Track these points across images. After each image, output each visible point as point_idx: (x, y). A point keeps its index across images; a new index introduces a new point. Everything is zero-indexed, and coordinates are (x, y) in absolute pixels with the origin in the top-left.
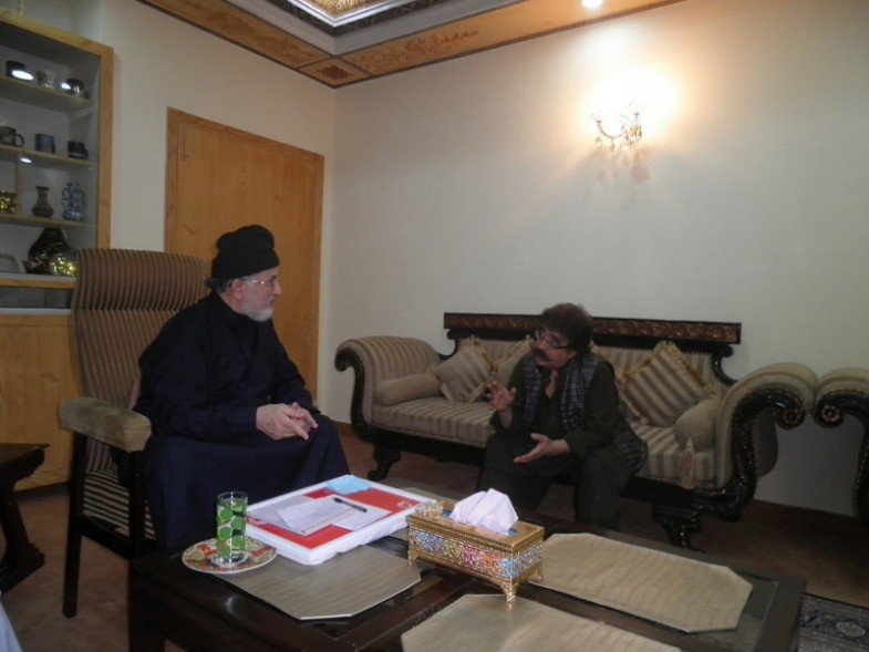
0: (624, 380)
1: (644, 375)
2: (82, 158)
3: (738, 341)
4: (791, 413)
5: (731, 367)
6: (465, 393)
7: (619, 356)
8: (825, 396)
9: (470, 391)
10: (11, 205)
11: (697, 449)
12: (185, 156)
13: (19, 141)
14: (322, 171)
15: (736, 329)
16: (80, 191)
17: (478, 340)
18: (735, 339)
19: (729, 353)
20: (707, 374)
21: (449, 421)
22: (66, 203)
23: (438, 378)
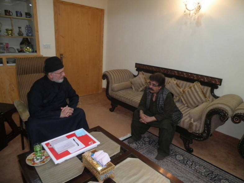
0: (182, 92)
1: (188, 91)
2: (30, 18)
3: (220, 85)
4: (224, 117)
5: (217, 92)
6: (138, 89)
7: (183, 84)
8: (236, 114)
9: (139, 88)
10: (12, 33)
11: (194, 121)
12: (60, 14)
13: (11, 14)
14: (104, 15)
15: (220, 81)
16: (30, 27)
17: (144, 73)
18: (219, 84)
19: (217, 88)
20: (208, 93)
21: (130, 99)
22: (27, 31)
23: (131, 83)
